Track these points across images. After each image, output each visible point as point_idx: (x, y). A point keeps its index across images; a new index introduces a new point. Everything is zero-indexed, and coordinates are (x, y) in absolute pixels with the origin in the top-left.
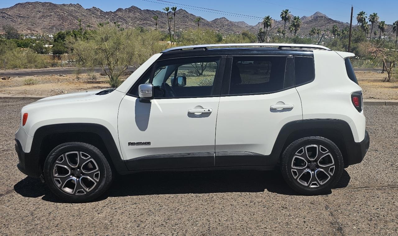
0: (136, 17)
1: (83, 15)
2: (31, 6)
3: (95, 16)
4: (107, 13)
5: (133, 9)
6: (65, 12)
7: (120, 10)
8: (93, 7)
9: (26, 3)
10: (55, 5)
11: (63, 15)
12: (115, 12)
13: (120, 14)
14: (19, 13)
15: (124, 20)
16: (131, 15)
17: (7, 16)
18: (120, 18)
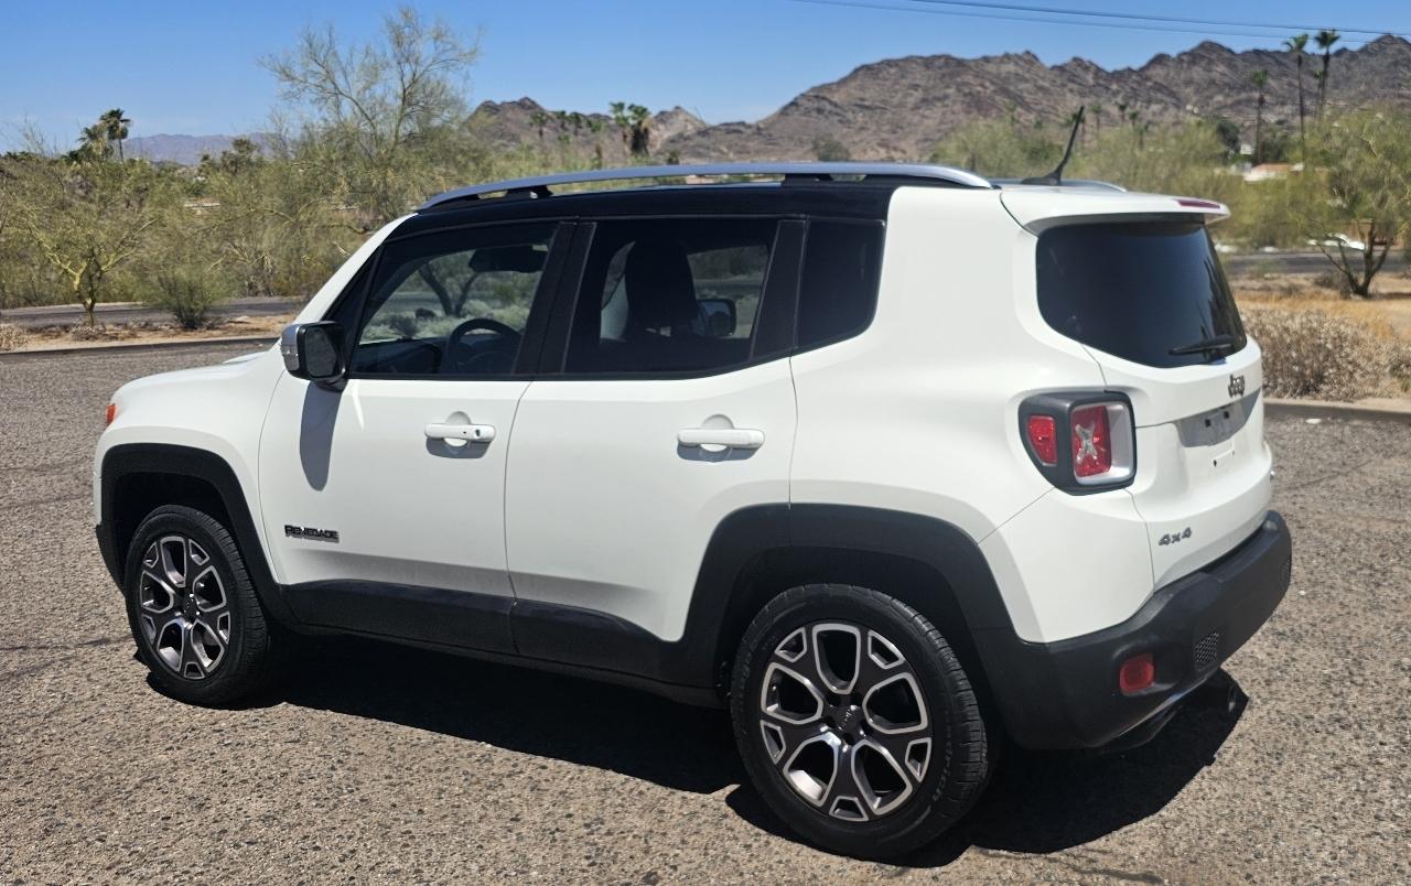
0: (1212, 82)
1: (1041, 88)
2: (893, 71)
3: (1075, 87)
4: (1118, 76)
5: (1207, 53)
6: (987, 84)
7: (1160, 59)
8: (1075, 59)
9: (882, 63)
10: (960, 63)
11: (979, 92)
12: (1143, 69)
13: (1158, 73)
14: (861, 94)
15: (1172, 94)
16: (1197, 73)
17: (829, 107)
18: (1159, 87)
